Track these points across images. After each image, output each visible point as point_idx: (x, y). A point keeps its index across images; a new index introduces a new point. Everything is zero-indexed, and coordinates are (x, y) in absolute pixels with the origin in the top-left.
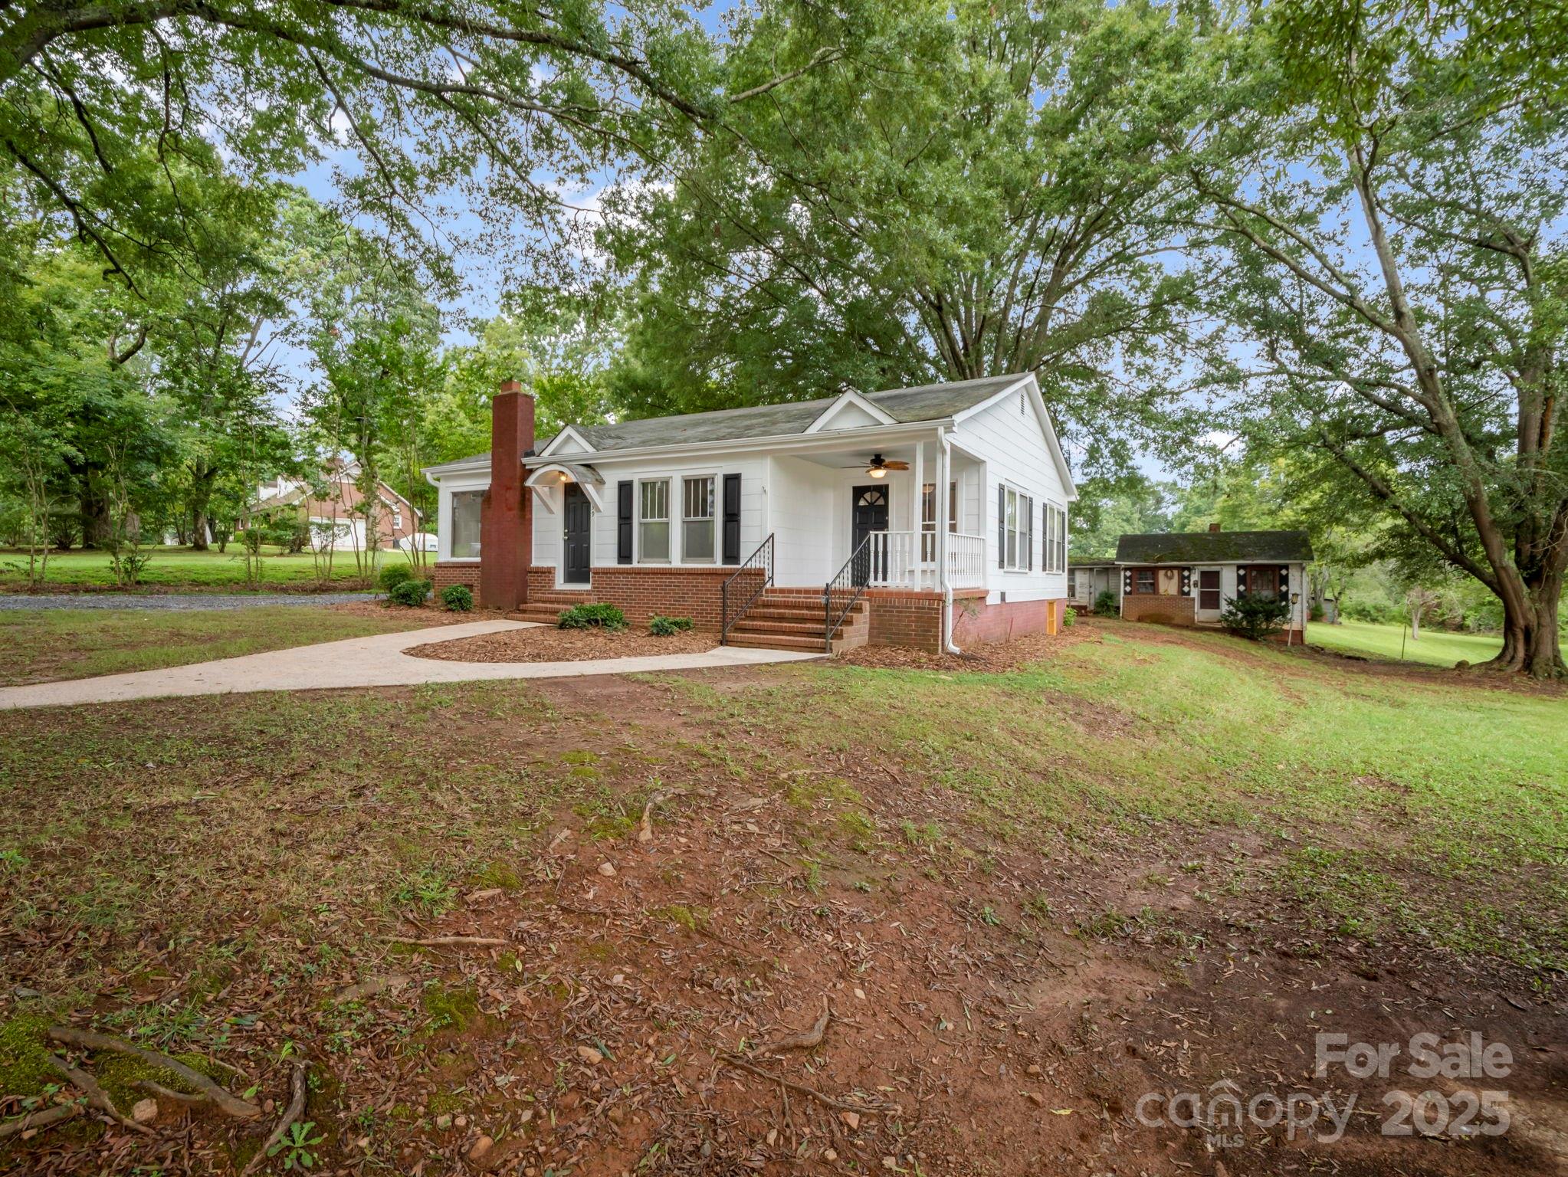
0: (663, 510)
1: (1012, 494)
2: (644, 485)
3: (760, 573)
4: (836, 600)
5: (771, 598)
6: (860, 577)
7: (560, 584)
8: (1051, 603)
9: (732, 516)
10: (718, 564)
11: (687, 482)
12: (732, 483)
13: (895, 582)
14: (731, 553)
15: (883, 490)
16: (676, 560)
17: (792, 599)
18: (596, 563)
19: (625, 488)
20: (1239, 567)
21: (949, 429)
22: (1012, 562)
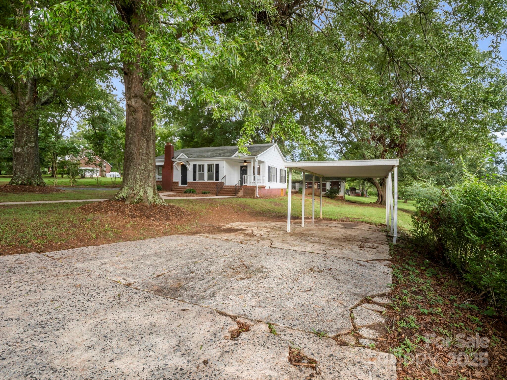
0: (203, 170)
1: (272, 167)
2: (199, 165)
3: (223, 183)
4: (237, 188)
5: (225, 187)
6: (242, 184)
7: (180, 185)
8: (282, 189)
9: (217, 172)
10: (214, 181)
11: (208, 165)
12: (217, 165)
13: (248, 184)
14: (217, 179)
15: (246, 167)
16: (206, 180)
17: (229, 187)
18: (188, 181)
19: (195, 166)
20: (330, 182)
21: (257, 157)
22: (271, 181)
